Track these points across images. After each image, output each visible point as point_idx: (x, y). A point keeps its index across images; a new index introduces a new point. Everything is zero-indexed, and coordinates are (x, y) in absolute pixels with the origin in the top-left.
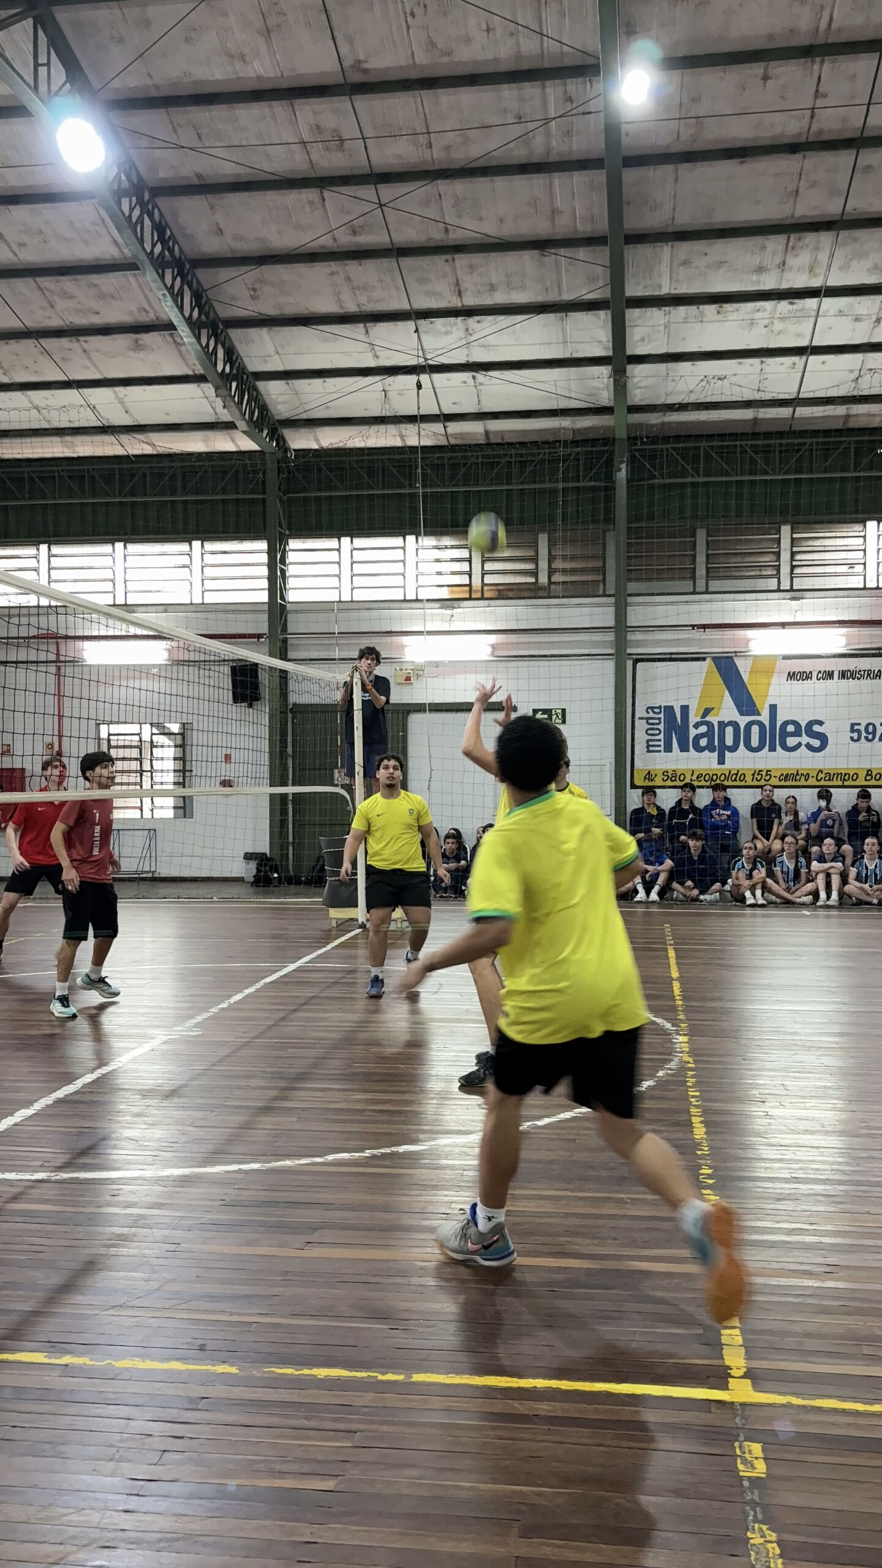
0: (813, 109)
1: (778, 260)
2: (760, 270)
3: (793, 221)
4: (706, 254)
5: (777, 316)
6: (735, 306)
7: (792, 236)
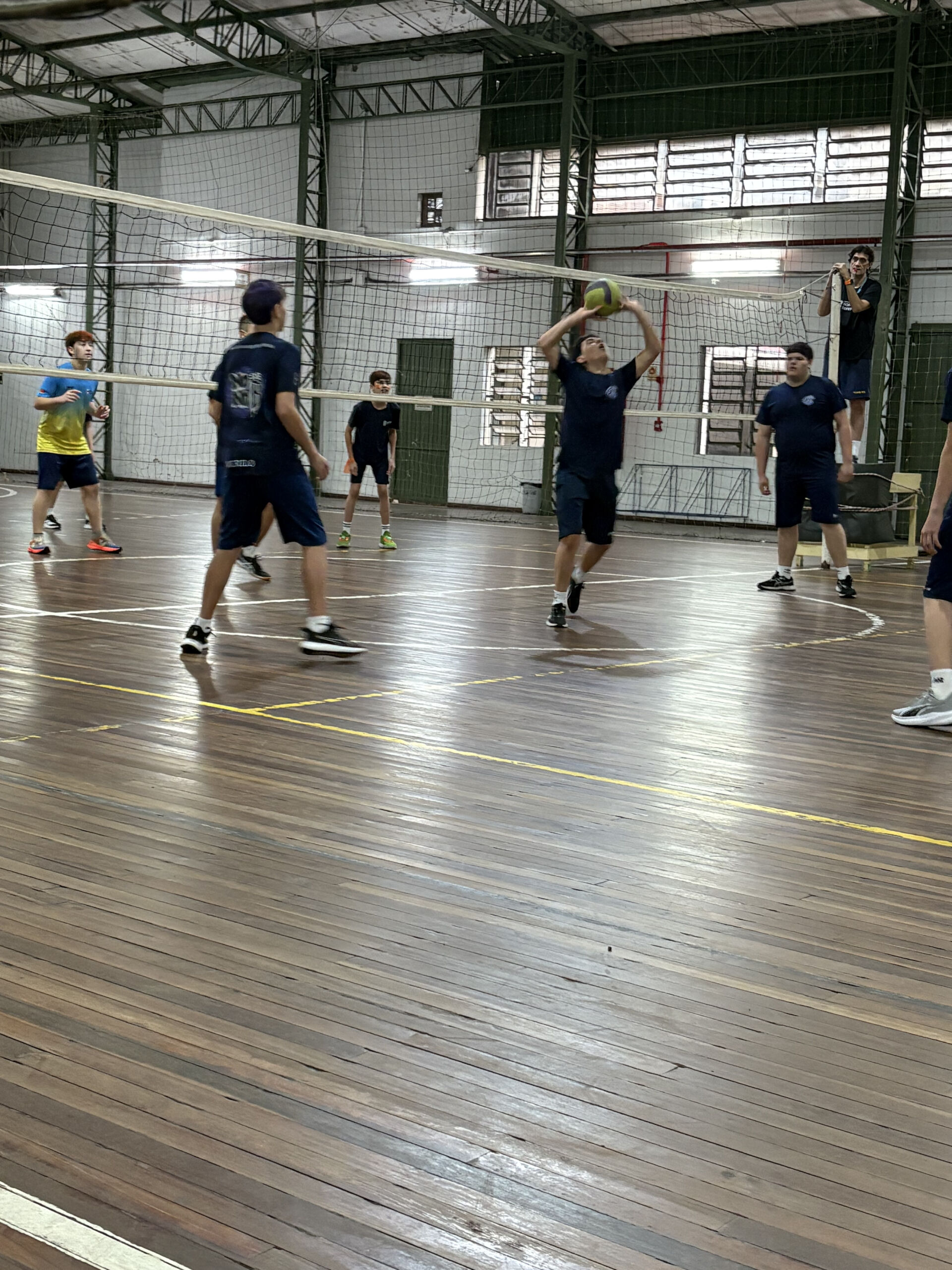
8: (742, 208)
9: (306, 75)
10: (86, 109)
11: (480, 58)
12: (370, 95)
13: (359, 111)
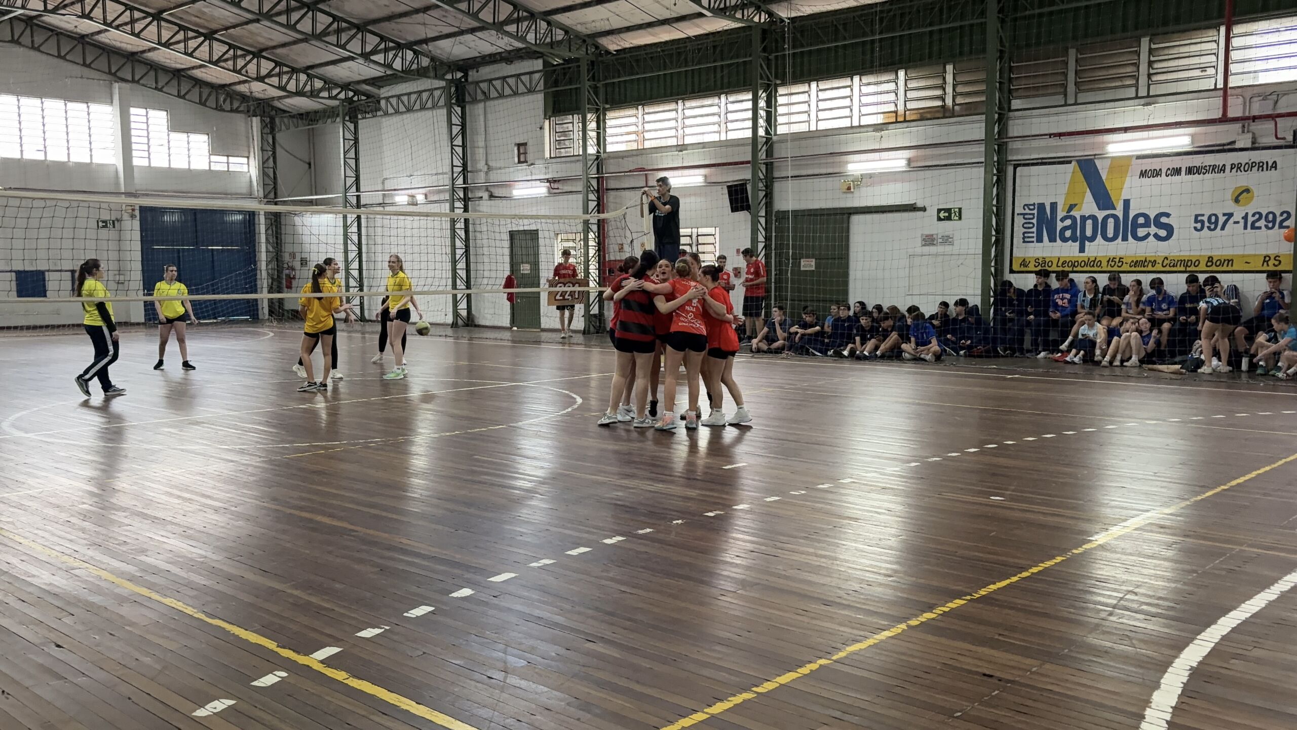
8: (684, 145)
9: (449, 77)
10: (336, 103)
11: (540, 62)
12: (484, 86)
13: (480, 96)
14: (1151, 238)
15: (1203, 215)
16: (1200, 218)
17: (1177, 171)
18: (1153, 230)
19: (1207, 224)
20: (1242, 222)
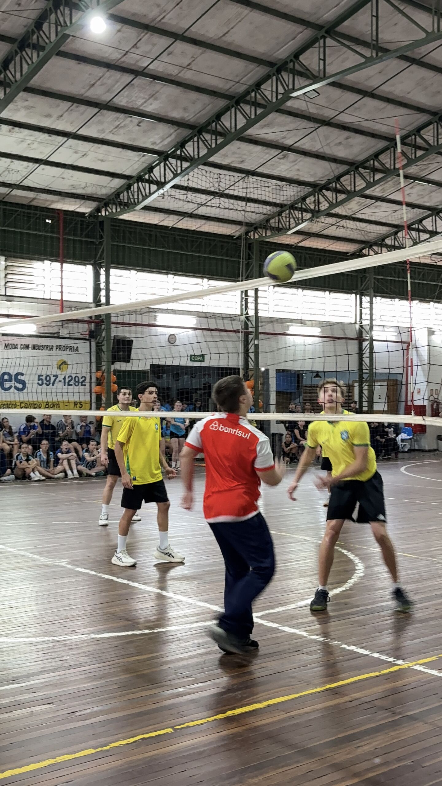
0: (127, 52)
1: (60, 114)
2: (48, 116)
3: (81, 98)
4: (27, 101)
5: (39, 140)
6: (22, 130)
7: (75, 105)
14: (13, 388)
15: (42, 376)
16: (41, 377)
17: (27, 347)
18: (13, 383)
19: (45, 382)
20: (63, 381)
